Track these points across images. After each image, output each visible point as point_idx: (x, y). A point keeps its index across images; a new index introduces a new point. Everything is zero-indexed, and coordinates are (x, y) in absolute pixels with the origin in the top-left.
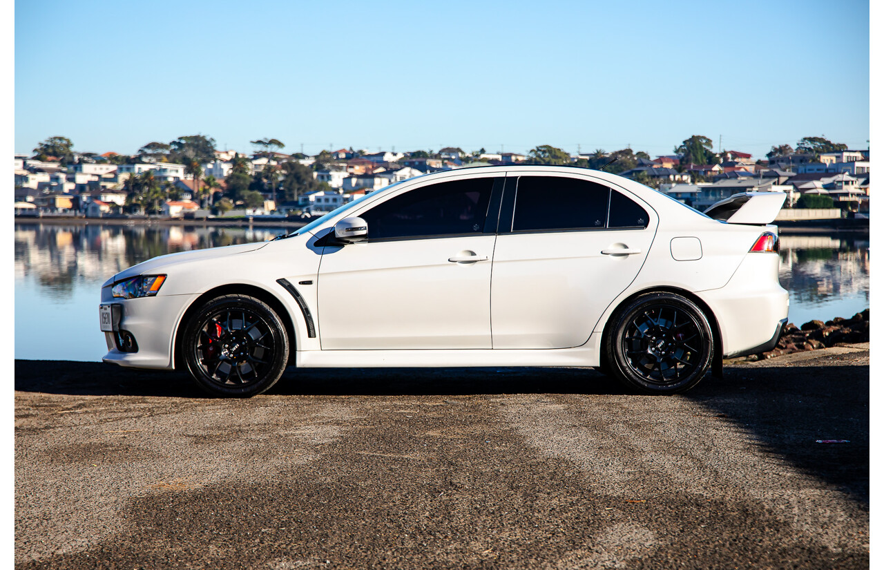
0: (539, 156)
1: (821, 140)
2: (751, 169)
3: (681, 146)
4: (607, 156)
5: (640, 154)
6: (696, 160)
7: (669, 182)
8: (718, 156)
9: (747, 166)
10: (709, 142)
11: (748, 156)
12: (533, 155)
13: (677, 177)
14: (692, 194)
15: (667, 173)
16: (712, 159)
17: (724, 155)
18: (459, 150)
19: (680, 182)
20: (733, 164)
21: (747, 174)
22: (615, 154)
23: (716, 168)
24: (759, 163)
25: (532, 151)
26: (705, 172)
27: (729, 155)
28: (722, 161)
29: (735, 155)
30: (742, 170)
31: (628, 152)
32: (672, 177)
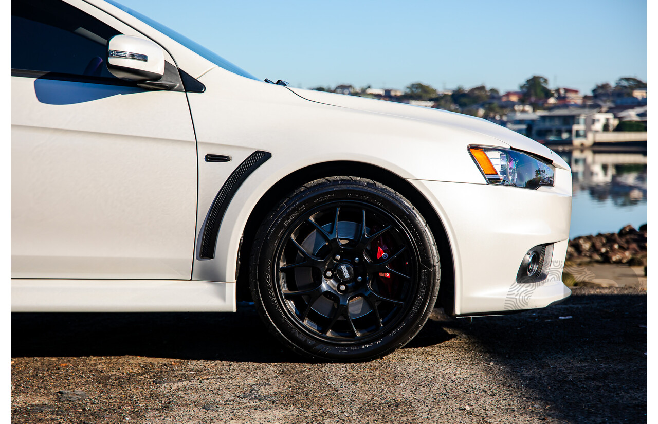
0: (413, 92)
1: (634, 80)
2: (579, 102)
3: (525, 85)
4: (466, 92)
5: (493, 90)
6: (536, 95)
7: (514, 111)
8: (553, 92)
9: (576, 99)
10: (546, 81)
11: (576, 92)
12: (408, 91)
13: (521, 108)
14: (533, 121)
15: (513, 104)
16: (548, 94)
17: (558, 91)
18: (350, 87)
19: (523, 111)
20: (564, 98)
21: (576, 106)
22: (473, 90)
23: (552, 101)
24: (586, 97)
25: (408, 88)
26: (543, 104)
27: (562, 92)
28: (556, 95)
29: (567, 90)
30: (572, 103)
31: (482, 88)
32: (516, 108)
